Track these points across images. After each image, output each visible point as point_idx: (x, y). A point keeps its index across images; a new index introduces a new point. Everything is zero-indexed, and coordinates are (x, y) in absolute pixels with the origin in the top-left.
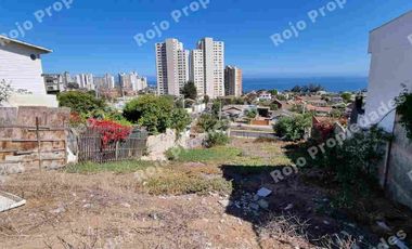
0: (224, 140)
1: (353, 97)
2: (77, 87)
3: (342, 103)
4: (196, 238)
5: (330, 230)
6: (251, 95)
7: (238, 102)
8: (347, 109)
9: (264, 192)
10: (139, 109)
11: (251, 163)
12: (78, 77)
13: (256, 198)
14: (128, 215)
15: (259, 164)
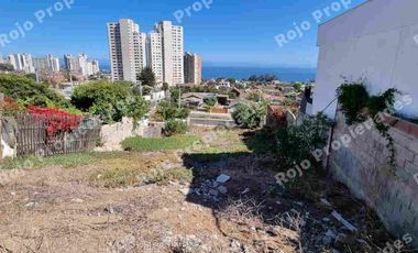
0: (184, 128)
1: (303, 88)
2: (11, 69)
3: (292, 93)
4: (155, 228)
5: (282, 209)
6: (211, 83)
7: (198, 90)
8: (298, 98)
9: (223, 178)
10: (91, 96)
11: (211, 151)
12: (12, 57)
13: (215, 184)
14: (81, 211)
15: (218, 152)
